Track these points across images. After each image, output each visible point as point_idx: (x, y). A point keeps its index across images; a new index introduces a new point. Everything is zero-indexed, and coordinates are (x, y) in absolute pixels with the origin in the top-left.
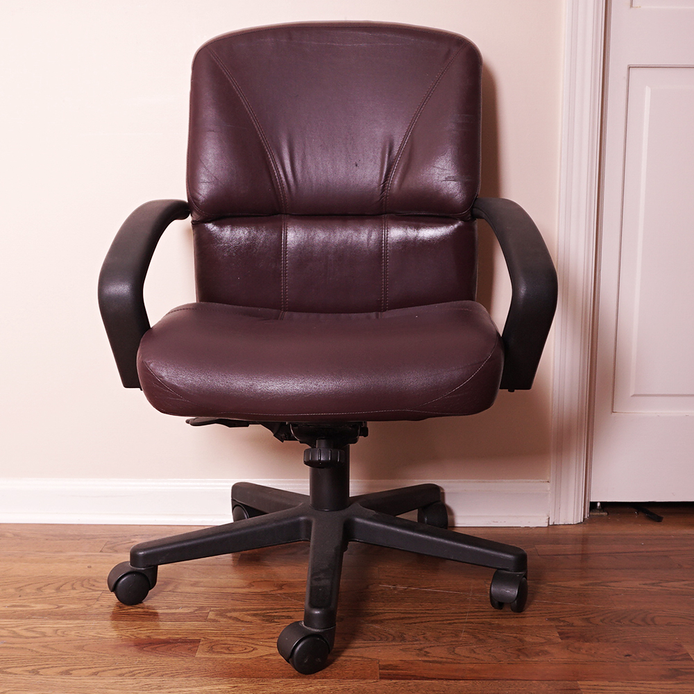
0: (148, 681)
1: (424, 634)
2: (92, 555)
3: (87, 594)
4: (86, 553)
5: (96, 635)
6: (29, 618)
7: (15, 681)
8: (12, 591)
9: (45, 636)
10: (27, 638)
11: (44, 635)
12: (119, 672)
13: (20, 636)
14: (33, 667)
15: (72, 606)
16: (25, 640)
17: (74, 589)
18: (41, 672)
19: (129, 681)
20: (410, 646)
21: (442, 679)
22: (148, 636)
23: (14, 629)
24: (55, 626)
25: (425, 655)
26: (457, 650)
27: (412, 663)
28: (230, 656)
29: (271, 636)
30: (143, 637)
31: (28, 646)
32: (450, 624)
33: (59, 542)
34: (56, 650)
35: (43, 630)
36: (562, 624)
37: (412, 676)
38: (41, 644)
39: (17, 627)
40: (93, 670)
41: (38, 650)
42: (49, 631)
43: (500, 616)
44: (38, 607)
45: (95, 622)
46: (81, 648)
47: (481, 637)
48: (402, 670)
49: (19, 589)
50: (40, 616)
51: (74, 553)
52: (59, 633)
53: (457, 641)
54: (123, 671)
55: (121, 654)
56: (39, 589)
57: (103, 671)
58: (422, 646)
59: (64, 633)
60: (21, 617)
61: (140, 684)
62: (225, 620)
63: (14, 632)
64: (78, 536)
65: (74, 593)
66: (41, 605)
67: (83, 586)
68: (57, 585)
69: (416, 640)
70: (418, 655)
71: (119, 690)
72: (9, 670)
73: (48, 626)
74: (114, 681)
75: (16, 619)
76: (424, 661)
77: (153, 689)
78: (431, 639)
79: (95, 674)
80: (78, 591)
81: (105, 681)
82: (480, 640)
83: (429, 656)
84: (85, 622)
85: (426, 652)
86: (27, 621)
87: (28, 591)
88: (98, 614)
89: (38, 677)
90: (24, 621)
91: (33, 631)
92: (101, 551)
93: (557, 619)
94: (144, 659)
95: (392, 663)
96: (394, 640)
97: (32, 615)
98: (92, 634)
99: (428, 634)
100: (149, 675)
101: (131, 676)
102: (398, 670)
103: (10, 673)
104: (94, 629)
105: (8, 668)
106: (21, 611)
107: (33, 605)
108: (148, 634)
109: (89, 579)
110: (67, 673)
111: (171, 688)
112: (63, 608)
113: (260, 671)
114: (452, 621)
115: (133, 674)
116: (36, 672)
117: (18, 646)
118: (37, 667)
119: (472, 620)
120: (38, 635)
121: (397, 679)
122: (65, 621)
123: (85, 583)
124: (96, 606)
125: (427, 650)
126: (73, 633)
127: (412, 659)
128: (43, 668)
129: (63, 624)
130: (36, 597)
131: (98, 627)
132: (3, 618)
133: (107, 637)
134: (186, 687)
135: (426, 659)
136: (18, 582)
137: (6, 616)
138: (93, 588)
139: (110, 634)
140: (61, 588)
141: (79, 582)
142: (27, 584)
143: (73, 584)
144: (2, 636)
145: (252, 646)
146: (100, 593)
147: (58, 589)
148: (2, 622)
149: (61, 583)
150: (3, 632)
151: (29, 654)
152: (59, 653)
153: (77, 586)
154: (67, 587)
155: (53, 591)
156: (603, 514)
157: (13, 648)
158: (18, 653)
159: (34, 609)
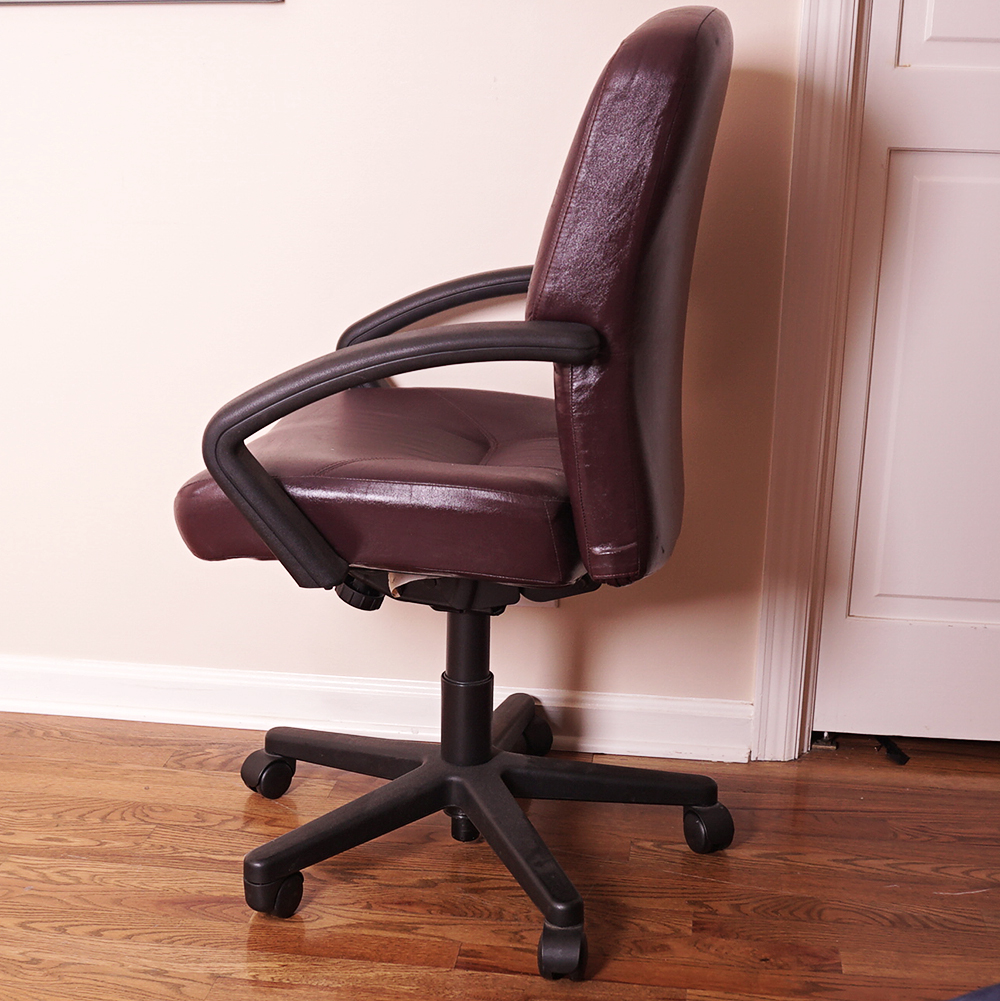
0: (188, 951)
1: (529, 912)
3: (138, 828)
5: (139, 885)
6: (63, 858)
9: (80, 883)
10: (58, 884)
11: (78, 881)
12: (156, 937)
13: (51, 881)
14: (60, 924)
15: (117, 844)
16: (54, 886)
17: (123, 819)
18: (69, 930)
19: (166, 949)
22: (200, 892)
23: (45, 871)
24: (93, 870)
25: (518, 941)
30: (192, 891)
31: (58, 895)
34: (89, 903)
35: (79, 875)
36: (702, 910)
37: (494, 967)
38: (74, 894)
39: (49, 868)
40: (128, 933)
41: (68, 901)
42: (85, 877)
44: (77, 842)
45: (140, 867)
46: (118, 902)
49: (58, 814)
50: (77, 854)
52: (97, 880)
54: (161, 936)
55: (163, 913)
56: (81, 816)
57: (139, 934)
59: (101, 880)
60: (54, 855)
61: (177, 955)
63: (44, 875)
65: (122, 826)
66: (83, 840)
67: (134, 816)
68: (104, 813)
69: (516, 920)
71: (152, 959)
73: (84, 869)
74: (148, 948)
75: (49, 857)
76: (515, 949)
77: (190, 962)
78: (534, 919)
79: (129, 937)
80: (128, 823)
81: (138, 947)
83: (523, 943)
84: (130, 867)
85: (522, 936)
86: (61, 861)
88: (148, 857)
89: (64, 937)
90: (57, 861)
91: (67, 876)
92: (165, 766)
93: (701, 902)
94: (189, 921)
98: (134, 883)
100: (190, 943)
101: (169, 943)
102: (480, 957)
103: (34, 929)
104: (138, 876)
105: (32, 922)
106: (57, 846)
107: (71, 840)
108: (199, 889)
109: (143, 807)
110: (98, 933)
111: (211, 961)
112: (107, 846)
115: (172, 941)
117: (47, 894)
118: (65, 924)
120: (71, 881)
122: (105, 864)
123: (138, 811)
124: (146, 845)
126: (112, 881)
128: (71, 926)
129: (103, 868)
131: (143, 875)
132: (35, 856)
133: (151, 889)
134: (229, 962)
136: (58, 805)
137: (37, 853)
138: (147, 819)
139: (156, 885)
140: (108, 817)
141: (131, 810)
142: (68, 808)
143: (123, 813)
144: (30, 880)
145: (318, 913)
146: (153, 826)
147: (104, 819)
148: (32, 860)
149: (109, 810)
150: (32, 875)
151: (58, 905)
152: (91, 906)
153: (127, 815)
154: (116, 816)
155: (98, 821)
156: (831, 747)
157: (40, 896)
158: (46, 904)
159: (72, 844)
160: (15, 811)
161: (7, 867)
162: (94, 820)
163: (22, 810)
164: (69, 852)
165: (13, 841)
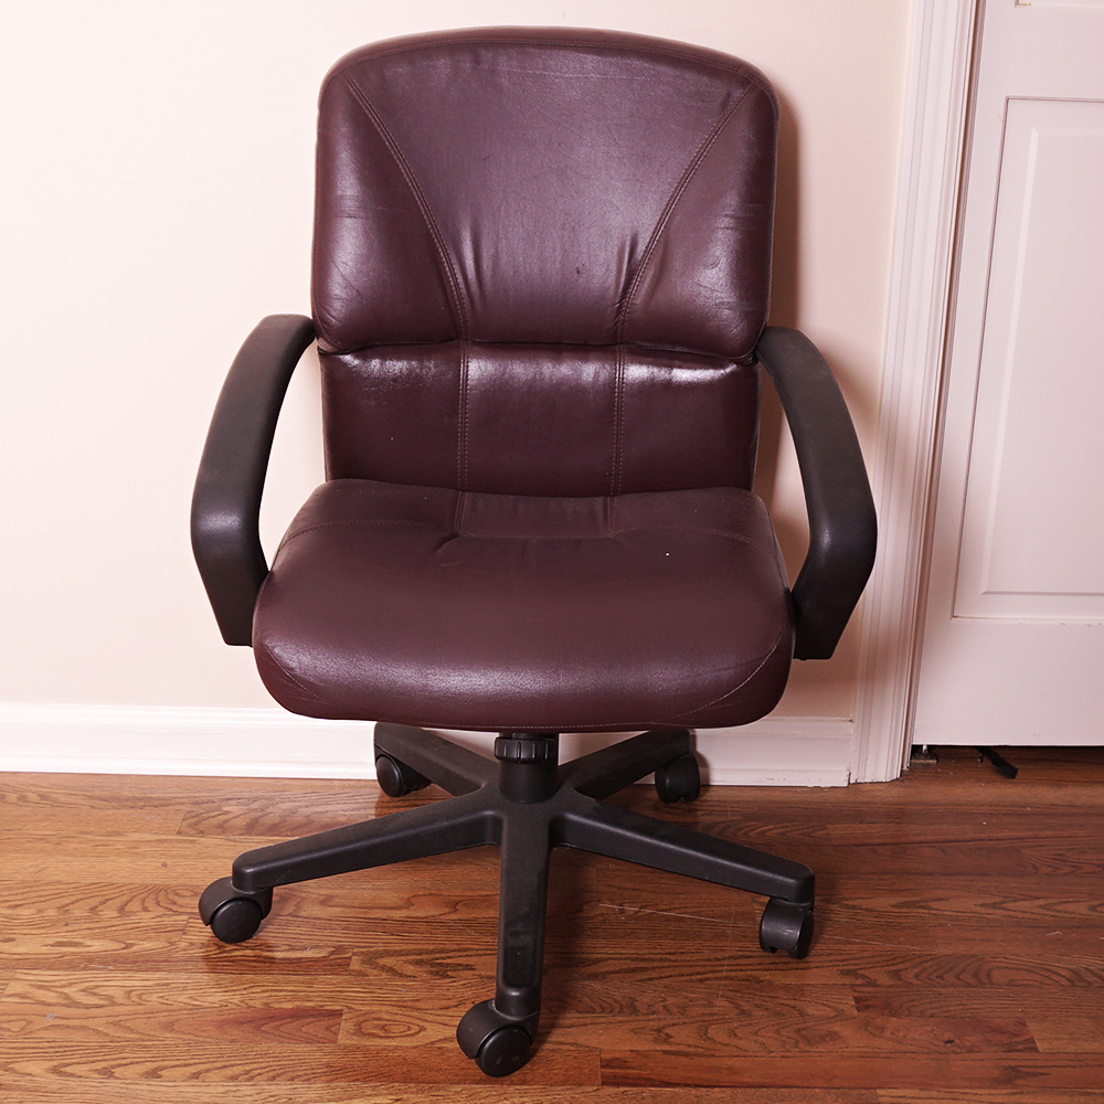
1: (664, 1000)
2: (166, 840)
3: (166, 920)
4: (157, 837)
5: (188, 1001)
6: (84, 969)
7: (81, 1089)
8: (52, 913)
9: (114, 1004)
10: (87, 1007)
11: (112, 1001)
12: (229, 1072)
13: (77, 1005)
14: (104, 1065)
15: (147, 945)
16: (86, 1011)
17: (146, 909)
18: (117, 1072)
19: (246, 1089)
20: (643, 1024)
21: (689, 1085)
22: (266, 1004)
23: (66, 990)
24: (127, 983)
25: (665, 1041)
26: (711, 1033)
27: (645, 1055)
28: (387, 1043)
29: (444, 1003)
30: (257, 1004)
31: (90, 1023)
32: (701, 981)
33: (111, 812)
34: (132, 1031)
35: (110, 992)
36: (859, 982)
37: (647, 1079)
38: (111, 1019)
39: (70, 985)
40: (192, 1069)
41: (106, 1031)
42: (118, 994)
43: (773, 967)
44: (97, 946)
45: (184, 975)
47: (746, 1006)
48: (633, 1068)
49: (64, 909)
50: (100, 963)
51: (136, 836)
52: (134, 998)
53: (711, 1015)
54: (236, 1071)
55: (229, 1038)
56: (93, 909)
57: (207, 1071)
58: (662, 1024)
59: (140, 996)
60: (72, 966)
62: (375, 972)
63: (67, 997)
64: (140, 799)
65: (146, 919)
67: (158, 903)
68: (119, 902)
69: (654, 1013)
70: (656, 1041)
72: (69, 1069)
73: (116, 983)
74: (223, 1090)
75: (66, 969)
76: (665, 1052)
78: (675, 1010)
79: (196, 1076)
80: (153, 915)
81: (212, 1090)
82: (743, 1012)
83: (670, 1043)
84: (170, 975)
85: (667, 1034)
86: (83, 974)
87: (77, 913)
89: (114, 1083)
90: (79, 975)
91: (95, 994)
92: (179, 833)
93: (855, 971)
94: (263, 1047)
95: (618, 1056)
96: (621, 1012)
97: (88, 962)
98: (181, 999)
99: (671, 1000)
100: (274, 1079)
101: (247, 1080)
102: (628, 1068)
103: (72, 1075)
104: (184, 989)
106: (73, 954)
107: (89, 943)
108: (265, 1001)
109: (166, 889)
110: (155, 1074)
112: (134, 948)
113: (431, 1070)
114: (704, 976)
115: (251, 1077)
116: (108, 1073)
117: (76, 1022)
118: (110, 1063)
119: (733, 974)
120: (102, 1002)
121: (627, 1085)
122: (139, 974)
123: (161, 898)
124: (183, 945)
125: (669, 1031)
126: (154, 997)
127: (647, 1047)
128: (118, 1066)
129: (138, 980)
130: (91, 925)
131: (189, 986)
132: (47, 969)
133: (206, 1004)
135: (667, 1048)
136: (59, 895)
137: (51, 965)
138: (174, 908)
139: (210, 999)
140: (127, 909)
141: (152, 896)
142: (74, 898)
143: (143, 901)
144: (49, 1005)
145: (419, 1022)
146: (186, 917)
147: (121, 909)
148: (47, 976)
149: (124, 899)
150: (51, 997)
151: (94, 1038)
152: (138, 1036)
153: (150, 904)
154: (135, 906)
155: (115, 914)
156: (931, 761)
157: (68, 1027)
158: (78, 1037)
159: (91, 949)
160: (9, 907)
161: (15, 987)
162: (109, 913)
163: (17, 906)
164: (90, 960)
165: (15, 950)
